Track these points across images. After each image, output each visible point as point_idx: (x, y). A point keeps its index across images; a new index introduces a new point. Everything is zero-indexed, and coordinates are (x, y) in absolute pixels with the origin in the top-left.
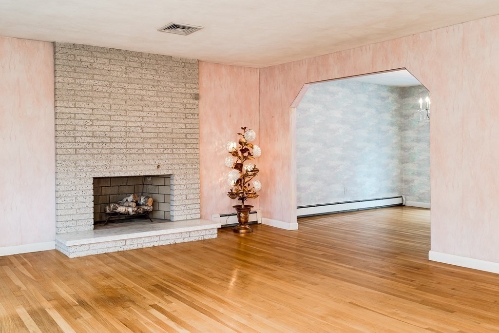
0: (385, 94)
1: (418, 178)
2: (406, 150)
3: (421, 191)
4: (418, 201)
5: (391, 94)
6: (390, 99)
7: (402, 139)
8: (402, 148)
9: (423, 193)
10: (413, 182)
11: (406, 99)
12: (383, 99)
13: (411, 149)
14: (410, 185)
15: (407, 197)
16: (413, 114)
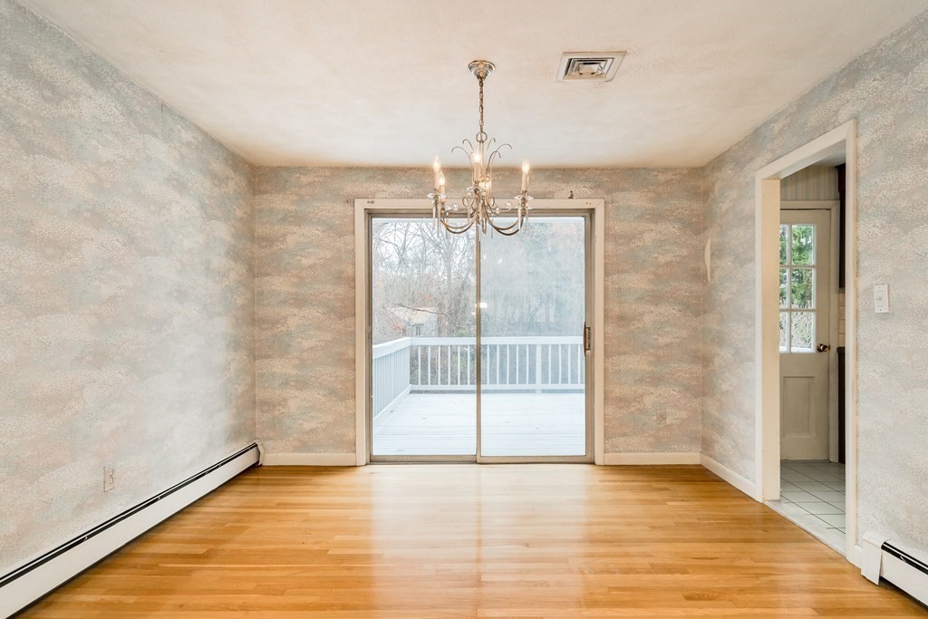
0: (219, 167)
1: (297, 393)
2: (264, 326)
3: (307, 426)
4: (297, 450)
5: (233, 175)
6: (231, 184)
7: (256, 298)
8: (254, 319)
9: (313, 431)
10: (284, 406)
11: (264, 197)
12: (218, 180)
13: (277, 322)
14: (277, 413)
15: (267, 443)
16: (284, 236)
